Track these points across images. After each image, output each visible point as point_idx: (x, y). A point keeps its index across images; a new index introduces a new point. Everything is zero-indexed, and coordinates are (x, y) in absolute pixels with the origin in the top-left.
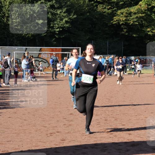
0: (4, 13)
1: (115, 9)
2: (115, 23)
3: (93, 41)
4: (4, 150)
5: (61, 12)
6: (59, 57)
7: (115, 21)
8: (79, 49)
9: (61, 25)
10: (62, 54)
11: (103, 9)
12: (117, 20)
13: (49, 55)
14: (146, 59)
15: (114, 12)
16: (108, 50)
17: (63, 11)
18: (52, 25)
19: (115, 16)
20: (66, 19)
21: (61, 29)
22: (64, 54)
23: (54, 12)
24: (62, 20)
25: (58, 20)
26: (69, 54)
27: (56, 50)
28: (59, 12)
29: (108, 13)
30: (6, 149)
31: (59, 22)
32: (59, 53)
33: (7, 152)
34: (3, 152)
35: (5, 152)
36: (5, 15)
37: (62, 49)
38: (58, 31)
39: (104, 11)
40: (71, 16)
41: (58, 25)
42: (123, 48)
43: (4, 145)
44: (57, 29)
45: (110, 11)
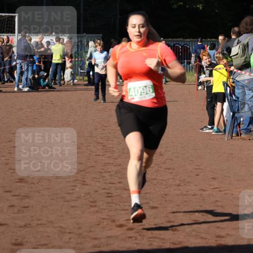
14: (174, 45)
16: (82, 23)
42: (119, 17)
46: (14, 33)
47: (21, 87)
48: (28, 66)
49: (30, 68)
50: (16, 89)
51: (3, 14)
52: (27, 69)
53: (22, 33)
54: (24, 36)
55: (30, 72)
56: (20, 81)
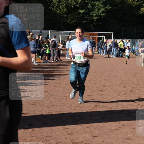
0: (54, 4)
1: (142, 1)
2: (142, 13)
3: (123, 28)
4: (49, 112)
5: (99, 4)
6: (96, 40)
7: (142, 12)
8: (112, 34)
9: (99, 14)
10: (98, 37)
11: (132, 1)
12: (143, 11)
13: (88, 38)
15: (141, 4)
16: (135, 35)
17: (101, 3)
18: (91, 14)
19: (142, 8)
20: (103, 9)
21: (98, 18)
22: (100, 37)
23: (93, 4)
24: (99, 10)
25: (96, 10)
26: (104, 38)
27: (94, 34)
28: (97, 3)
29: (136, 5)
30: (51, 111)
31: (97, 11)
32: (96, 37)
33: (52, 114)
34: (48, 114)
35: (50, 114)
36: (54, 5)
37: (98, 33)
38: (96, 19)
39: (133, 3)
40: (107, 7)
41: (96, 14)
43: (49, 108)
44: (95, 17)
45: (138, 3)
46: (112, 39)
47: (113, 56)
48: (116, 49)
49: (116, 50)
50: (111, 57)
51: (108, 33)
52: (115, 50)
53: (114, 38)
54: (115, 40)
55: (116, 51)
56: (113, 54)
